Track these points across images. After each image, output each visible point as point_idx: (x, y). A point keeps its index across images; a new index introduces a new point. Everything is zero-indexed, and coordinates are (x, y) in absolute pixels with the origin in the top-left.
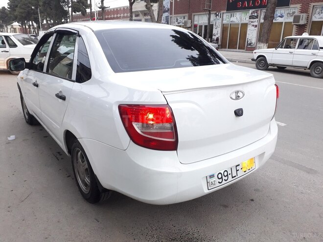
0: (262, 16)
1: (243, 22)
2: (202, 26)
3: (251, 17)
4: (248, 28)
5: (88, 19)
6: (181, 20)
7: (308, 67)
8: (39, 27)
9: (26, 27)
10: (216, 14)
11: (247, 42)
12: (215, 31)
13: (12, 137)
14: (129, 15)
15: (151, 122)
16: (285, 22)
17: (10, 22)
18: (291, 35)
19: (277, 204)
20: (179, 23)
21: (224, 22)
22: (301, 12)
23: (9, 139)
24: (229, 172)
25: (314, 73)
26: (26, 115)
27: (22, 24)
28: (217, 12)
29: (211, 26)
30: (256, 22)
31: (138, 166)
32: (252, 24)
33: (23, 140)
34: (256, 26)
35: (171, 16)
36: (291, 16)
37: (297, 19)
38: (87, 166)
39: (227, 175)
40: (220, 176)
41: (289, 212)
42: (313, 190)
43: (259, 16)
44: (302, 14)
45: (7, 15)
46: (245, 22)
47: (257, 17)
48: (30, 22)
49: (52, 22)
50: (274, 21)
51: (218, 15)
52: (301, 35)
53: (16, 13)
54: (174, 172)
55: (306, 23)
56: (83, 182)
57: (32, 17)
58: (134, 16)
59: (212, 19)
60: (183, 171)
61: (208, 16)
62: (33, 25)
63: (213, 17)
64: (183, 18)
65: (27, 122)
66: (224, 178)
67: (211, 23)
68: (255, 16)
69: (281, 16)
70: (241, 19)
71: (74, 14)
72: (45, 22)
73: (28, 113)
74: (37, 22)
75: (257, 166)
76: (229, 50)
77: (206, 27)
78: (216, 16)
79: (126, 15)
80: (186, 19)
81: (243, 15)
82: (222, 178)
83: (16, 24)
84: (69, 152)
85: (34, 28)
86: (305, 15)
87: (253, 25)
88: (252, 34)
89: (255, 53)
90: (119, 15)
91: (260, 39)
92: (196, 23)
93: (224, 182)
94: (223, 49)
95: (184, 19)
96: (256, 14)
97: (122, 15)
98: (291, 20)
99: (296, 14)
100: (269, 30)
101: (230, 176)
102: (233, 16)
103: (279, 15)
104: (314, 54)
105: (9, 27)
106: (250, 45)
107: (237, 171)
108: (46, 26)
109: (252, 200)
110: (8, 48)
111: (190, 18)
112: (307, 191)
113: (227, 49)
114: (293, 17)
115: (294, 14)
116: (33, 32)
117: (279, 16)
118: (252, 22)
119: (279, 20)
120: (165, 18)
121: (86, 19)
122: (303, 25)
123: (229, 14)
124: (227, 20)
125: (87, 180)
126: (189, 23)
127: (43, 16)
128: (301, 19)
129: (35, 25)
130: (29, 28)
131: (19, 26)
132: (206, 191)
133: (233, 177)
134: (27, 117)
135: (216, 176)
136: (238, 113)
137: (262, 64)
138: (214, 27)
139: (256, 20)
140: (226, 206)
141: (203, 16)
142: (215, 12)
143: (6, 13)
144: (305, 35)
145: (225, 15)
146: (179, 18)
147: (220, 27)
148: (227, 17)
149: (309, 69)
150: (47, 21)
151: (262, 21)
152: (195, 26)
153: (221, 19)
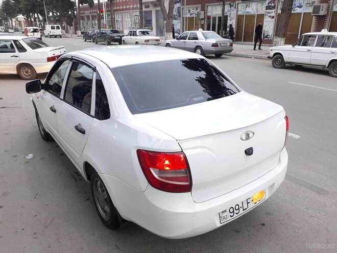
0: (280, 6)
1: (259, 13)
2: (216, 17)
3: (268, 8)
4: (265, 20)
5: (96, 10)
6: (194, 11)
7: (327, 65)
8: (45, 20)
9: (31, 20)
10: (230, 4)
11: (264, 34)
12: (229, 23)
13: (30, 156)
14: (139, 6)
15: (167, 168)
16: (304, 13)
17: (15, 14)
18: (310, 32)
19: (287, 229)
20: (191, 14)
21: (240, 13)
22: (322, 2)
23: (28, 158)
24: (241, 205)
25: (333, 72)
26: (41, 131)
27: (27, 17)
28: (232, 2)
29: (226, 18)
30: (273, 13)
31: (156, 207)
32: (269, 15)
33: (42, 159)
34: (273, 17)
35: (183, 7)
36: (311, 6)
37: (316, 9)
38: (106, 196)
39: (239, 209)
40: (231, 210)
41: (299, 237)
42: (322, 213)
43: (276, 6)
44: (322, 4)
45: (12, 7)
46: (261, 12)
47: (274, 7)
48: (36, 14)
49: (58, 14)
50: (293, 12)
51: (233, 6)
52: (320, 31)
53: (20, 6)
54: (189, 212)
55: (326, 13)
56: (103, 209)
57: (38, 10)
58: (143, 7)
59: (226, 10)
60: (197, 210)
61: (222, 7)
62: (38, 18)
63: (227, 8)
64: (195, 9)
65: (44, 138)
66: (235, 211)
67: (225, 15)
68: (272, 7)
69: (300, 7)
70: (257, 10)
71: (81, 5)
72: (51, 14)
73: (44, 130)
74: (43, 14)
75: (267, 196)
76: (245, 43)
77: (220, 18)
78: (231, 7)
79: (135, 6)
80: (199, 10)
81: (259, 5)
82: (233, 211)
83: (21, 17)
84: (89, 178)
85: (40, 21)
86: (325, 5)
87: (270, 17)
88: (269, 27)
89: (271, 50)
90: (128, 7)
91: (277, 33)
92: (209, 14)
93: (235, 215)
94: (239, 42)
95: (197, 10)
96: (273, 5)
97: (131, 6)
98: (310, 10)
99: (316, 4)
100: (287, 24)
101: (241, 210)
102: (249, 7)
103: (297, 5)
104: (333, 53)
105: (14, 20)
106: (267, 38)
107: (248, 203)
108: (52, 19)
109: (263, 225)
110: (17, 53)
111: (203, 9)
112: (317, 214)
113: (242, 42)
114: (312, 8)
115: (314, 4)
116: (39, 25)
117: (298, 7)
118: (269, 13)
119: (298, 10)
120: (176, 10)
121: (94, 11)
122: (323, 16)
123: (245, 5)
124: (243, 10)
125: (107, 208)
126: (202, 15)
127: (49, 9)
128: (321, 9)
129: (41, 17)
130: (35, 21)
131: (25, 19)
132: (219, 225)
133: (244, 210)
134: (42, 133)
135: (228, 211)
136: (249, 152)
137: (278, 61)
138: (229, 18)
139: (273, 11)
140: (238, 232)
141: (217, 7)
142: (229, 3)
143: (10, 5)
144: (325, 32)
145: (240, 6)
146: (191, 10)
147: (235, 18)
148: (243, 7)
149: (328, 67)
150: (53, 13)
151: (279, 12)
152: (209, 18)
153: (236, 10)
